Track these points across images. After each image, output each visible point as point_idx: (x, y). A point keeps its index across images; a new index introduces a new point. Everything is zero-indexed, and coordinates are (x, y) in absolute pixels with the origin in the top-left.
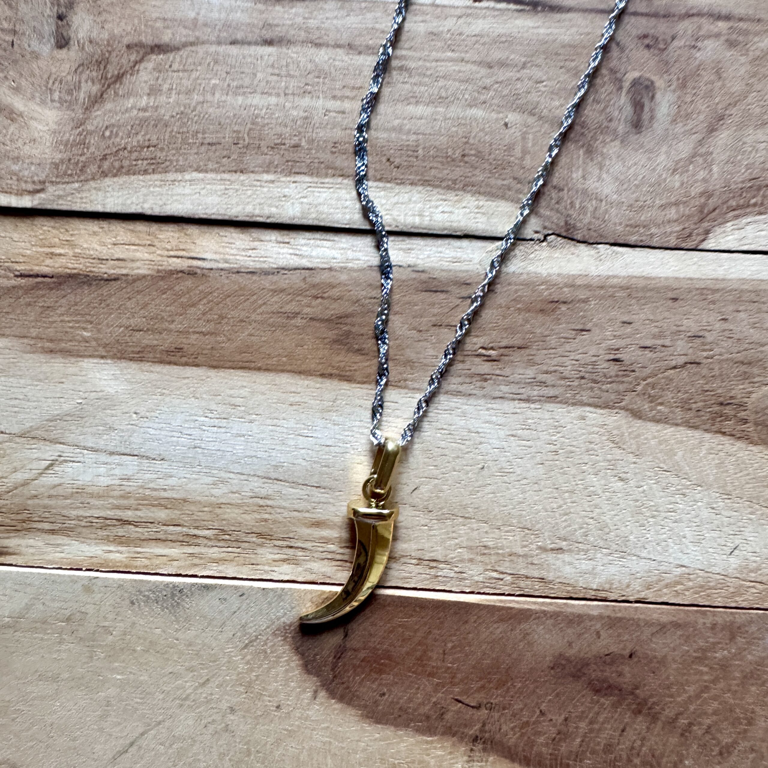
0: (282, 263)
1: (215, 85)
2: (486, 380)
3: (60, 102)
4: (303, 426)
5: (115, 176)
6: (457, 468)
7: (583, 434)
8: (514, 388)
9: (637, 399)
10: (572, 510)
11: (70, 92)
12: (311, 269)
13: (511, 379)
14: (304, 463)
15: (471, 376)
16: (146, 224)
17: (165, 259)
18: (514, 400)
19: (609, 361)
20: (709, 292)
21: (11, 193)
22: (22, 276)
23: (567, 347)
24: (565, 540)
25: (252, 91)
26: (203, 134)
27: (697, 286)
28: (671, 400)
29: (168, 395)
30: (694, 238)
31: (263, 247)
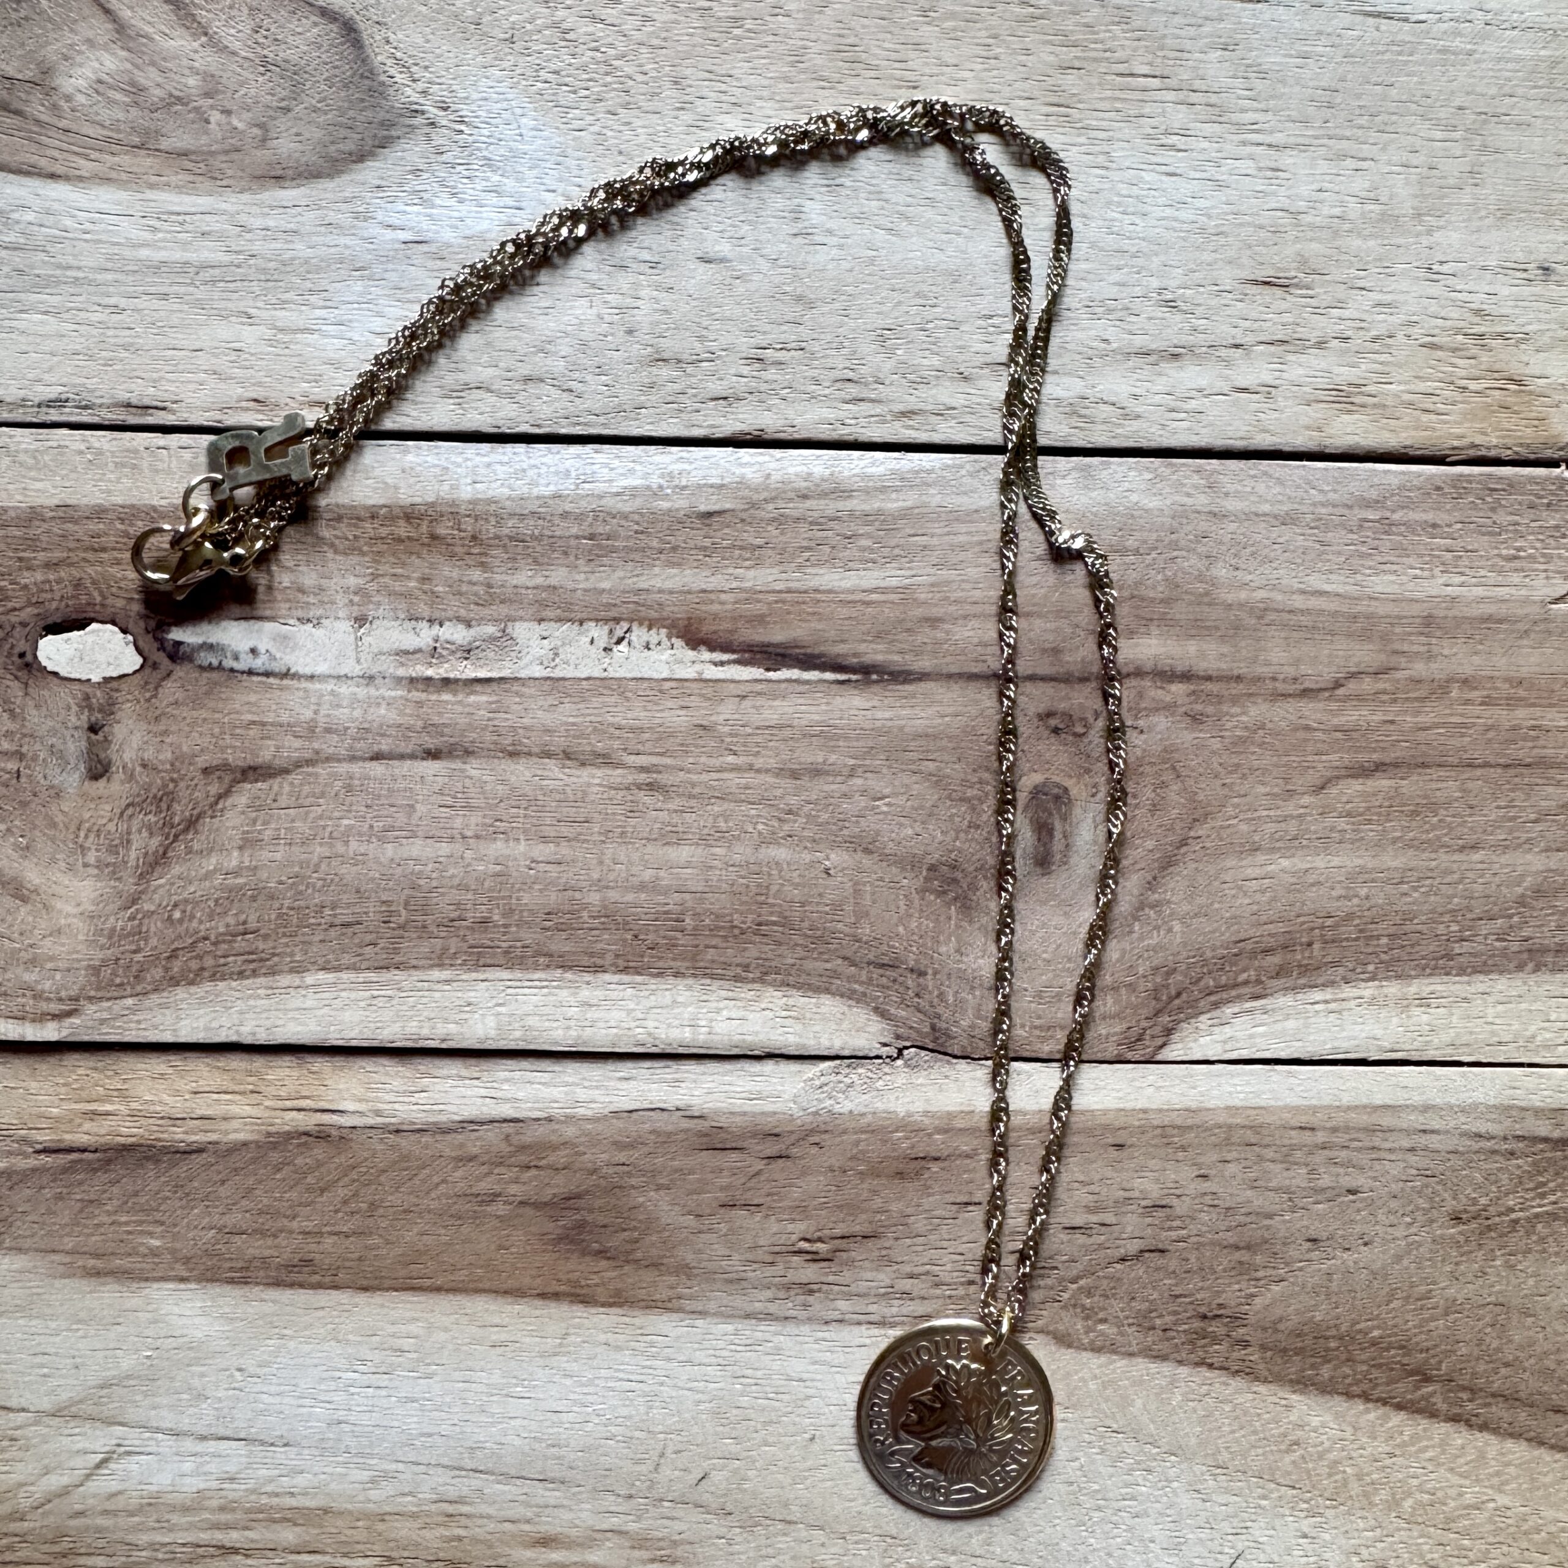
0: (467, 1113)
1: (350, 828)
2: (811, 1292)
3: (97, 867)
4: (514, 1381)
5: (192, 983)
6: (771, 1440)
8: (860, 1305)
9: (1063, 1313)
11: (113, 850)
12: (517, 1121)
13: (853, 1289)
14: (517, 1442)
15: (788, 1287)
16: (245, 1056)
17: (279, 1113)
18: (859, 1323)
19: (1013, 1253)
20: (1176, 1131)
21: (23, 1018)
22: (45, 1151)
23: (944, 1233)
24: (954, 1553)
25: (409, 834)
26: (332, 909)
27: (1155, 1123)
28: (1120, 1314)
29: (292, 1338)
30: (1147, 1043)
31: (438, 1087)
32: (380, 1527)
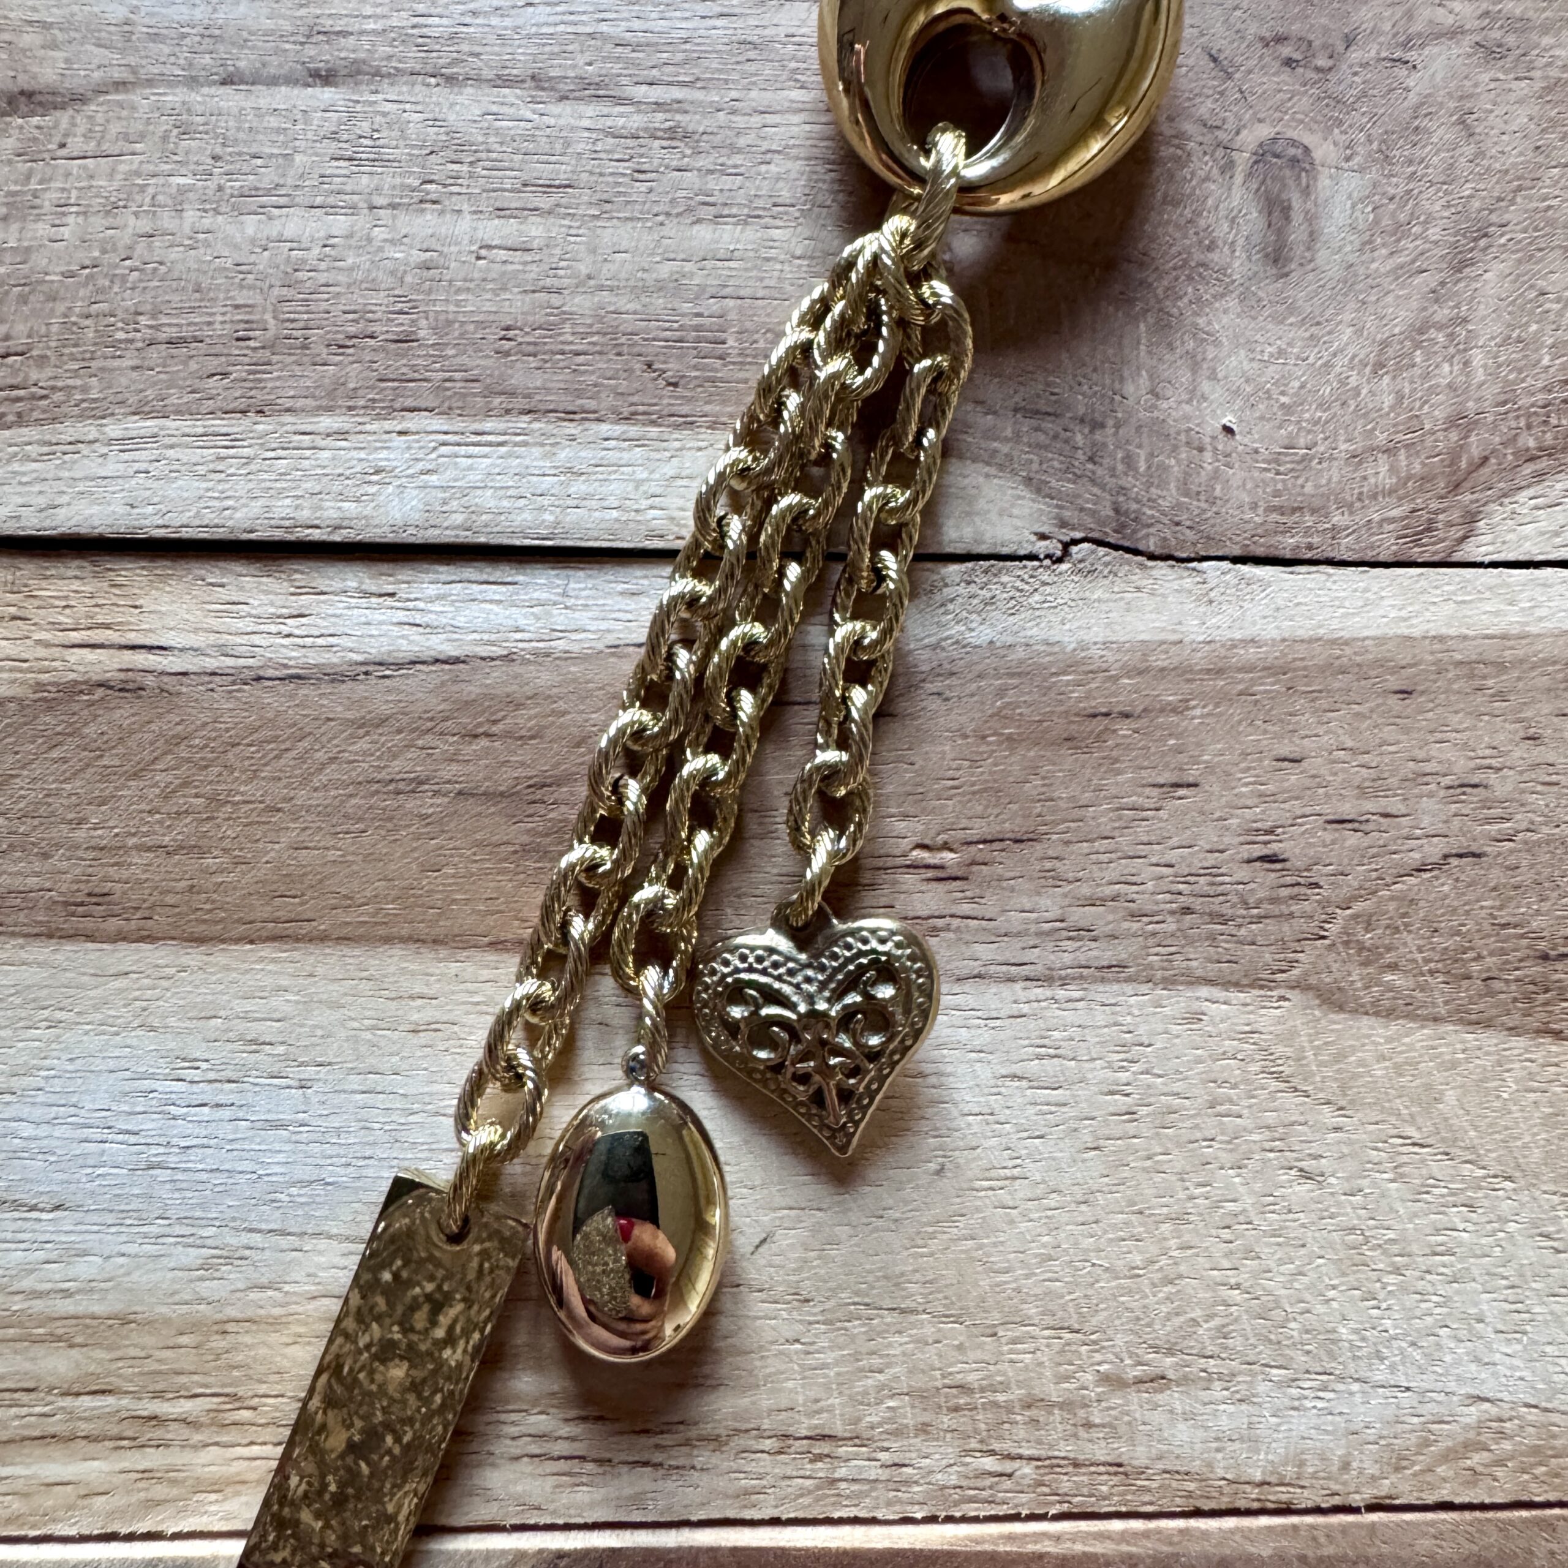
0: (376, 648)
1: (183, 190)
7: (1199, 1061)
8: (1011, 950)
9: (1331, 958)
10: (1183, 1268)
12: (457, 661)
13: (1000, 924)
17: (56, 652)
18: (1011, 980)
19: (1249, 861)
20: (1489, 669)
23: (1141, 831)
24: (1170, 1352)
25: (282, 201)
26: (154, 317)
27: (1458, 657)
28: (1419, 957)
29: (72, 1026)
30: (1441, 534)
31: (326, 609)
32: (218, 1343)
